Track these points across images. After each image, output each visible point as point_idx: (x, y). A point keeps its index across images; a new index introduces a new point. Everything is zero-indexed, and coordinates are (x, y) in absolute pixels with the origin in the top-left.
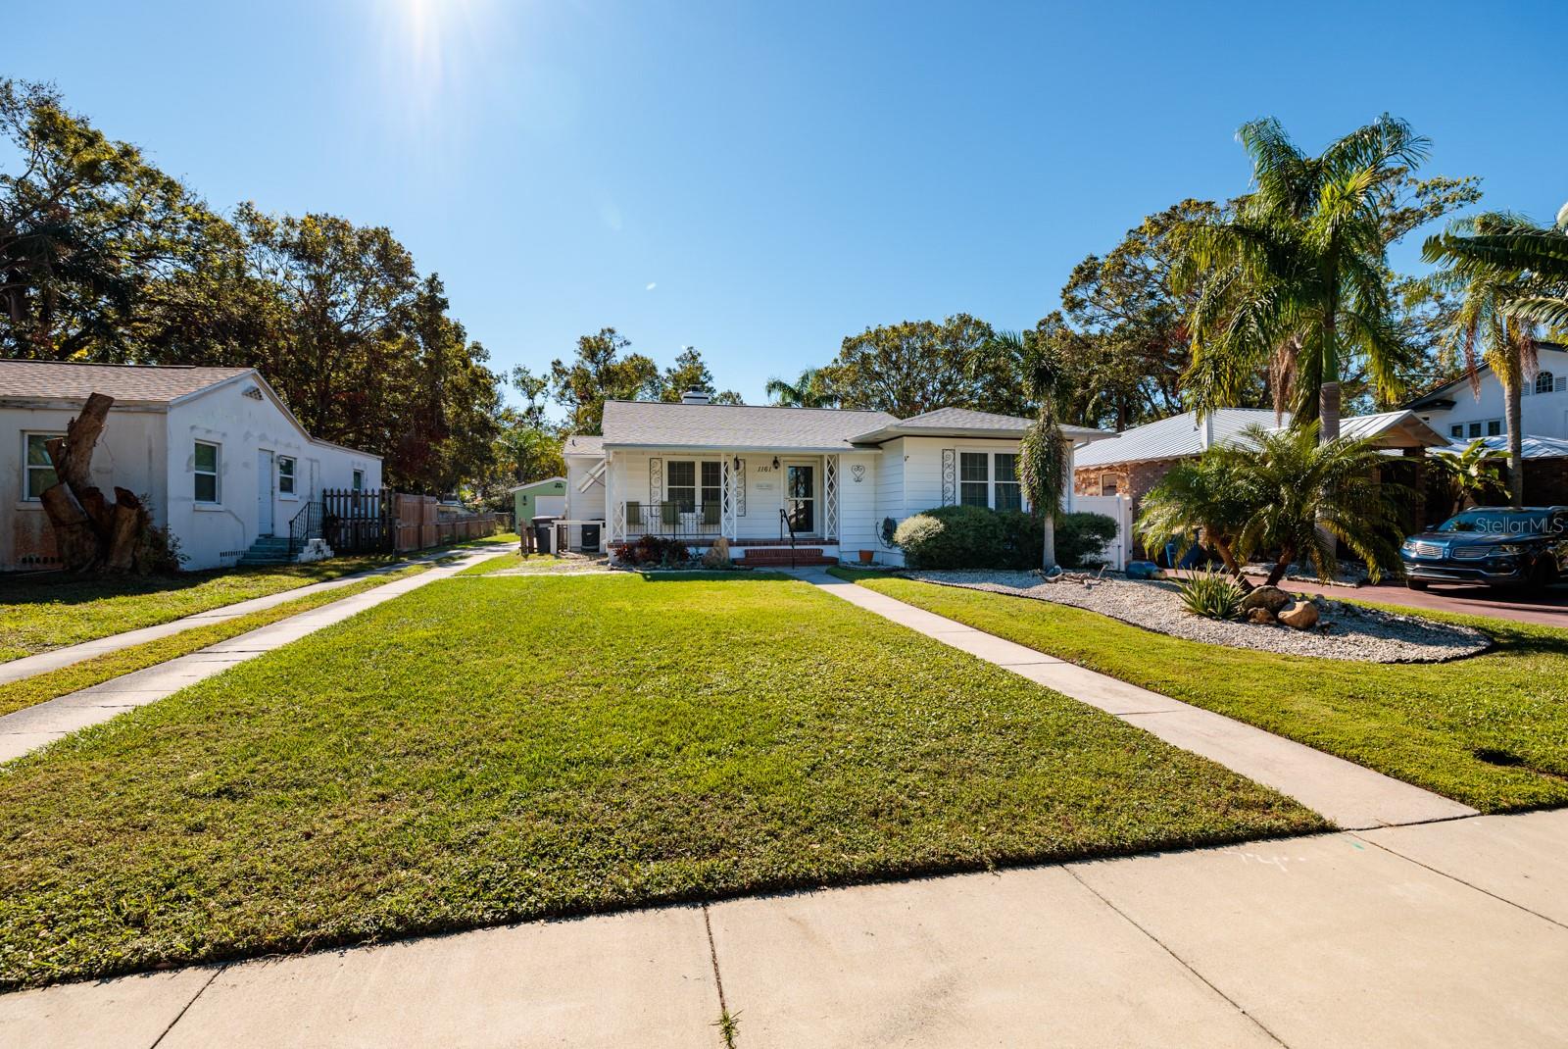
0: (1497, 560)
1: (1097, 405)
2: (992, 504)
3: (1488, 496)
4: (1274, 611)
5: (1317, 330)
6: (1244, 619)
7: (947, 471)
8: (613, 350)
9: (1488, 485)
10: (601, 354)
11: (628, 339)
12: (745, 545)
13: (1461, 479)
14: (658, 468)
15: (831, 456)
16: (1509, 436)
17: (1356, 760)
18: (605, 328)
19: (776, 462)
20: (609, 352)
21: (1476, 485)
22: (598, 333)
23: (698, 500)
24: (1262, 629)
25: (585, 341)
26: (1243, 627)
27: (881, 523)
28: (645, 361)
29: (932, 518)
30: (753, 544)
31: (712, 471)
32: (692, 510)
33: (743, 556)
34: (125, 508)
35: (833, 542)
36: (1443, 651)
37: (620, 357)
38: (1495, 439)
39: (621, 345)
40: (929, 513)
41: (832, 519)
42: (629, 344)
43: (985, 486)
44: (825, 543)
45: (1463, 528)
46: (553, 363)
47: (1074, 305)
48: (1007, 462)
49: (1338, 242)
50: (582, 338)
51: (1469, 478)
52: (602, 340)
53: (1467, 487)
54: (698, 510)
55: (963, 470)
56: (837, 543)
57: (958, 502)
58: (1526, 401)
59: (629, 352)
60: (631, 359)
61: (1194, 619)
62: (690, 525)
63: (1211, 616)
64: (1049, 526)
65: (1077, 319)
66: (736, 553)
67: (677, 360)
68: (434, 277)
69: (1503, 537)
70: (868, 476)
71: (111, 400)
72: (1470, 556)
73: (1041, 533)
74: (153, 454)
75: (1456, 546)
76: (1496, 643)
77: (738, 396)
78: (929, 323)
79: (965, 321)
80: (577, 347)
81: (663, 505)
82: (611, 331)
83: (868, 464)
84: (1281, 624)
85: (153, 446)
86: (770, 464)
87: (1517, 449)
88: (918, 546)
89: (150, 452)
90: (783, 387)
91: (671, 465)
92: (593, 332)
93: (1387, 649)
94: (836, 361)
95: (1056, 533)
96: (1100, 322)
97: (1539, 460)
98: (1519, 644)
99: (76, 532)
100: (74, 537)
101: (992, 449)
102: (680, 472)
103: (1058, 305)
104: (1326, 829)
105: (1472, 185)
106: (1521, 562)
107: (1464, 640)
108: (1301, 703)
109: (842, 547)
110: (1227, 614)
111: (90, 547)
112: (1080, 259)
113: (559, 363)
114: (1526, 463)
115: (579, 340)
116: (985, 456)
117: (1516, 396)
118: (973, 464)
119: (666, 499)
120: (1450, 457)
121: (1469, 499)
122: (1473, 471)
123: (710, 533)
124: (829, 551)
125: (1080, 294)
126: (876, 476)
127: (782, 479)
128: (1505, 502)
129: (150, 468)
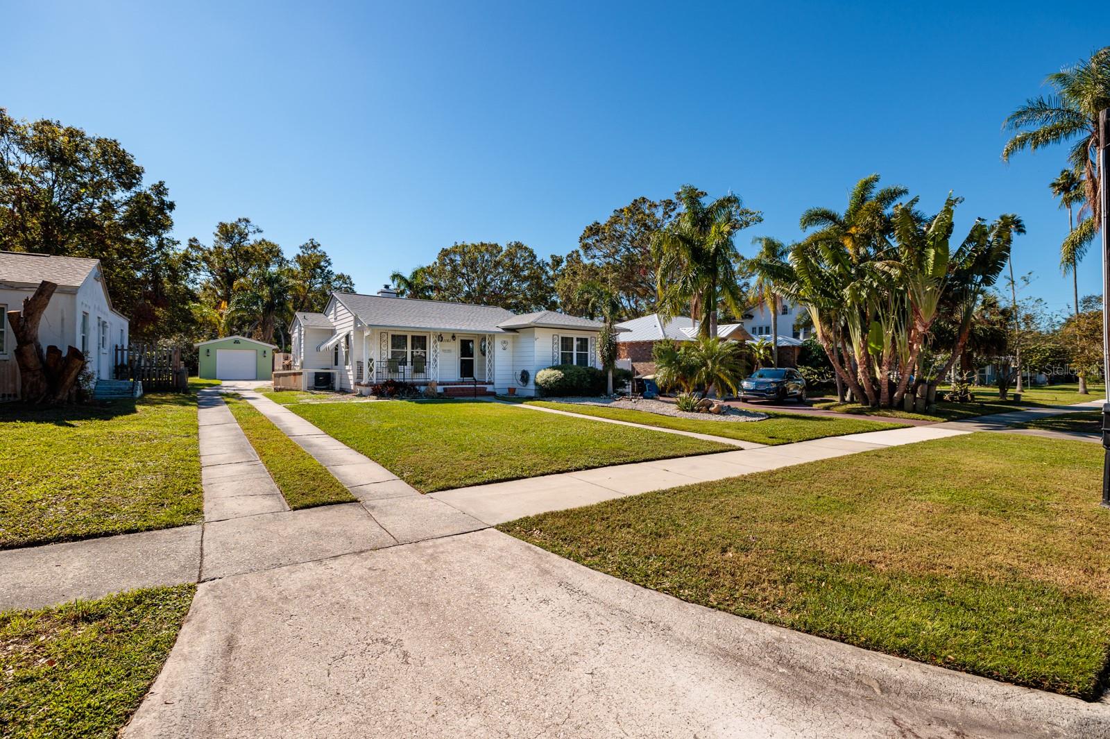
0: (770, 389)
1: (593, 304)
2: (575, 363)
3: (766, 363)
4: (708, 408)
5: (709, 287)
6: (698, 411)
7: (555, 346)
8: (247, 235)
9: (766, 357)
10: (237, 238)
11: (261, 228)
12: (444, 384)
13: (757, 355)
14: (385, 338)
15: (490, 335)
16: (773, 335)
17: (743, 440)
18: (241, 217)
19: (454, 337)
20: (243, 236)
21: (762, 358)
22: (234, 220)
23: (409, 359)
24: (705, 414)
25: (222, 227)
26: (699, 414)
27: (519, 373)
28: (274, 246)
29: (556, 371)
30: (448, 384)
31: (420, 341)
32: (405, 364)
33: (442, 391)
34: (77, 360)
35: (490, 383)
36: (757, 419)
37: (252, 239)
38: (768, 336)
39: (254, 232)
40: (554, 368)
41: (490, 370)
42: (261, 232)
43: (572, 354)
44: (486, 384)
45: (761, 376)
46: (190, 240)
47: (587, 248)
48: (583, 343)
49: (717, 249)
50: (221, 223)
51: (760, 354)
52: (237, 226)
53: (760, 358)
54: (409, 364)
55: (562, 346)
56: (493, 384)
57: (560, 363)
58: (779, 317)
59: (259, 237)
60: (260, 243)
61: (681, 412)
62: (406, 373)
63: (687, 411)
64: (610, 375)
65: (587, 256)
66: (440, 389)
67: (301, 247)
68: (161, 184)
69: (771, 380)
70: (509, 347)
71: (55, 286)
72: (762, 388)
73: (606, 379)
74: (65, 321)
75: (758, 384)
76: (770, 416)
77: (349, 278)
78: (496, 245)
79: (519, 246)
80: (216, 230)
81: (389, 361)
82: (247, 221)
83: (509, 340)
84: (710, 412)
85: (65, 316)
86: (450, 338)
87: (776, 342)
88: (550, 385)
89: (63, 320)
90: (402, 278)
91: (393, 336)
92: (230, 220)
93: (742, 419)
94: (435, 263)
95: (613, 378)
96: (598, 258)
97: (783, 347)
98: (777, 416)
99: (37, 376)
100: (35, 379)
101: (575, 335)
102: (398, 341)
103: (577, 246)
104: (742, 449)
105: (760, 215)
106: (777, 390)
107: (763, 416)
108: (727, 431)
109: (496, 386)
110: (692, 410)
111: (43, 386)
112: (590, 224)
113: (195, 240)
114: (778, 348)
115: (218, 224)
116: (572, 338)
117: (775, 319)
118: (566, 343)
119: (390, 357)
120: (753, 345)
121: (760, 364)
122: (761, 352)
123: (420, 378)
124: (489, 388)
125: (590, 241)
126: (513, 347)
127: (456, 347)
128: (771, 366)
129: (62, 331)
